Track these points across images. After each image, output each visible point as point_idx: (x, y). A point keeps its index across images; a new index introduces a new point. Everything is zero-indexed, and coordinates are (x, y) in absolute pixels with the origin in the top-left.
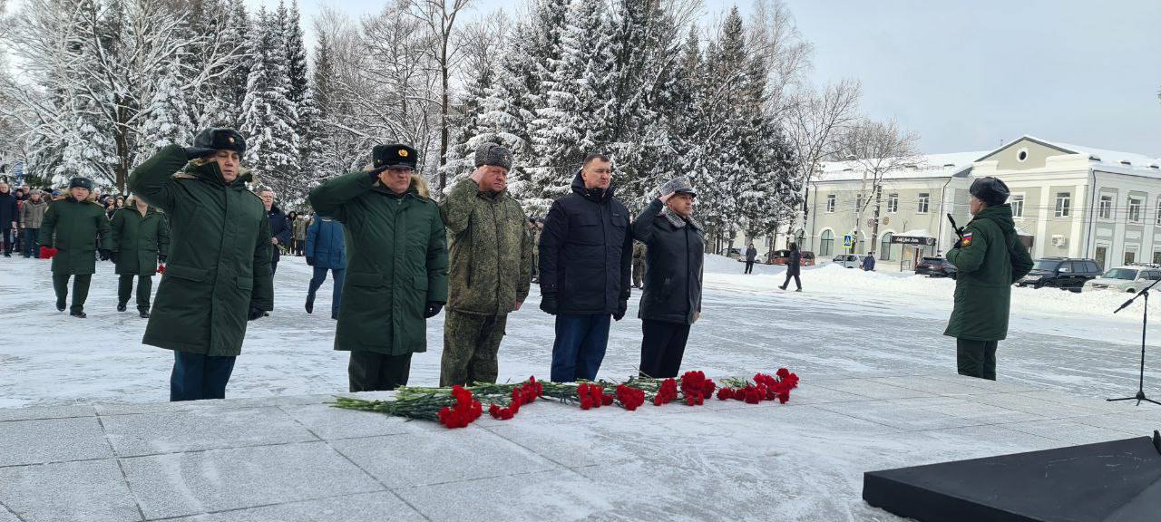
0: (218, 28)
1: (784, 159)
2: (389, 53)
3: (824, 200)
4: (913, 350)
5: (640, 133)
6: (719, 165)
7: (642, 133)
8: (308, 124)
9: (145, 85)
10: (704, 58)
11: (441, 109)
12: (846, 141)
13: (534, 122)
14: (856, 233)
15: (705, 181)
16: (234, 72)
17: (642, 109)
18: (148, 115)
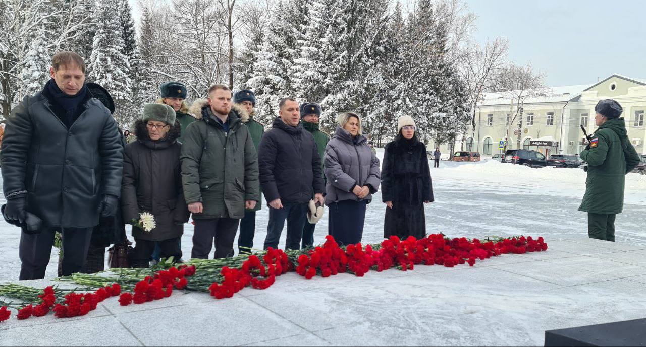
0: (71, 5)
1: (459, 91)
2: (192, 22)
3: (485, 118)
4: (550, 218)
5: (364, 75)
6: (417, 96)
7: (365, 74)
8: (137, 71)
9: (21, 45)
10: (406, 24)
11: (229, 60)
12: (499, 79)
13: (292, 68)
14: (506, 139)
15: (407, 107)
16: (84, 36)
17: (365, 58)
18: (24, 65)
